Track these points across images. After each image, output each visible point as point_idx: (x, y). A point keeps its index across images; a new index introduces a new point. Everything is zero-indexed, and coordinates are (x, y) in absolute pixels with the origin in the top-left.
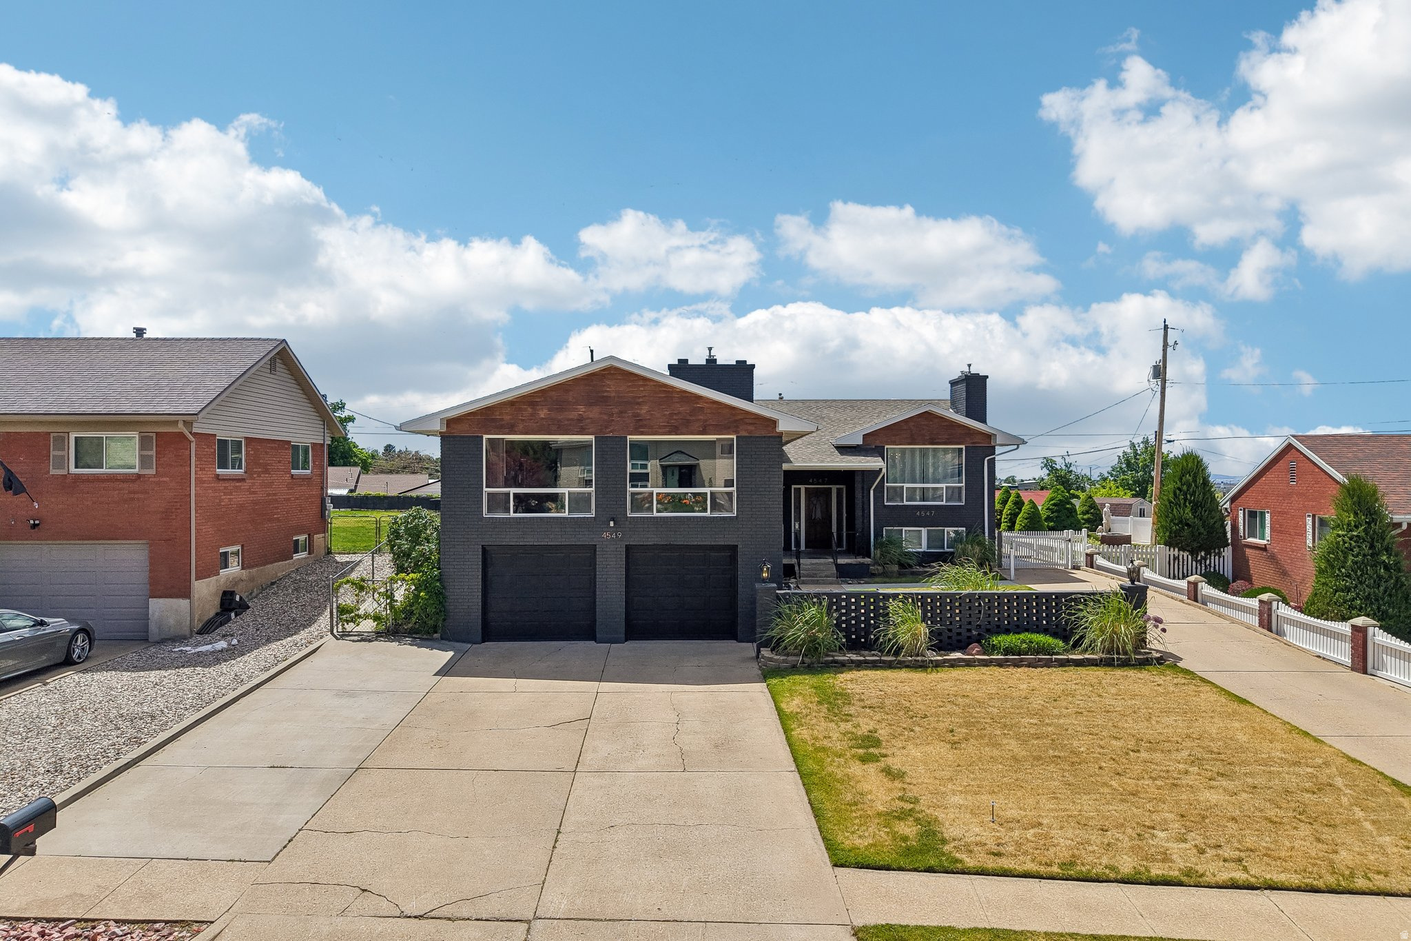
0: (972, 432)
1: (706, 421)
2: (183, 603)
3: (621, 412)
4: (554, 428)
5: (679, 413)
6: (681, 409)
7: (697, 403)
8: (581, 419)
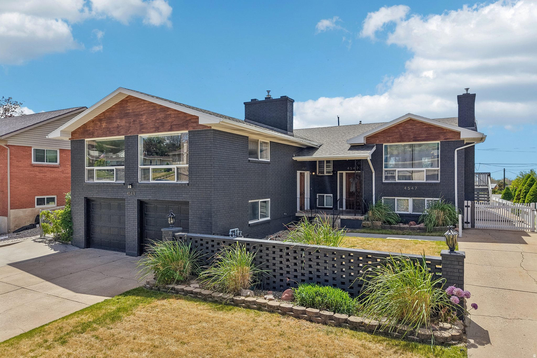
0: (445, 131)
1: (172, 122)
2: (5, 218)
3: (134, 121)
4: (108, 132)
5: (159, 119)
6: (160, 116)
7: (168, 111)
8: (118, 127)
